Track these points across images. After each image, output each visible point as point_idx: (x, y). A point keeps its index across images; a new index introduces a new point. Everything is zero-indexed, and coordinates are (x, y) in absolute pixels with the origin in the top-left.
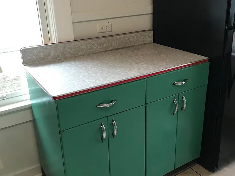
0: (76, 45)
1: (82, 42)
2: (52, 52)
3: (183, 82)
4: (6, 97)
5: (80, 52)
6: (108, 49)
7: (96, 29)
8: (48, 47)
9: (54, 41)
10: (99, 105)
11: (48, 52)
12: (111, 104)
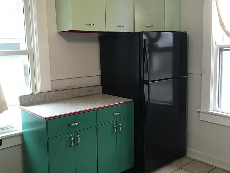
0: (53, 94)
1: (56, 92)
2: (38, 98)
3: (118, 113)
4: (5, 128)
5: (55, 99)
6: (73, 97)
7: (66, 84)
8: (36, 95)
9: (39, 91)
10: (70, 124)
11: (35, 98)
12: (77, 124)
